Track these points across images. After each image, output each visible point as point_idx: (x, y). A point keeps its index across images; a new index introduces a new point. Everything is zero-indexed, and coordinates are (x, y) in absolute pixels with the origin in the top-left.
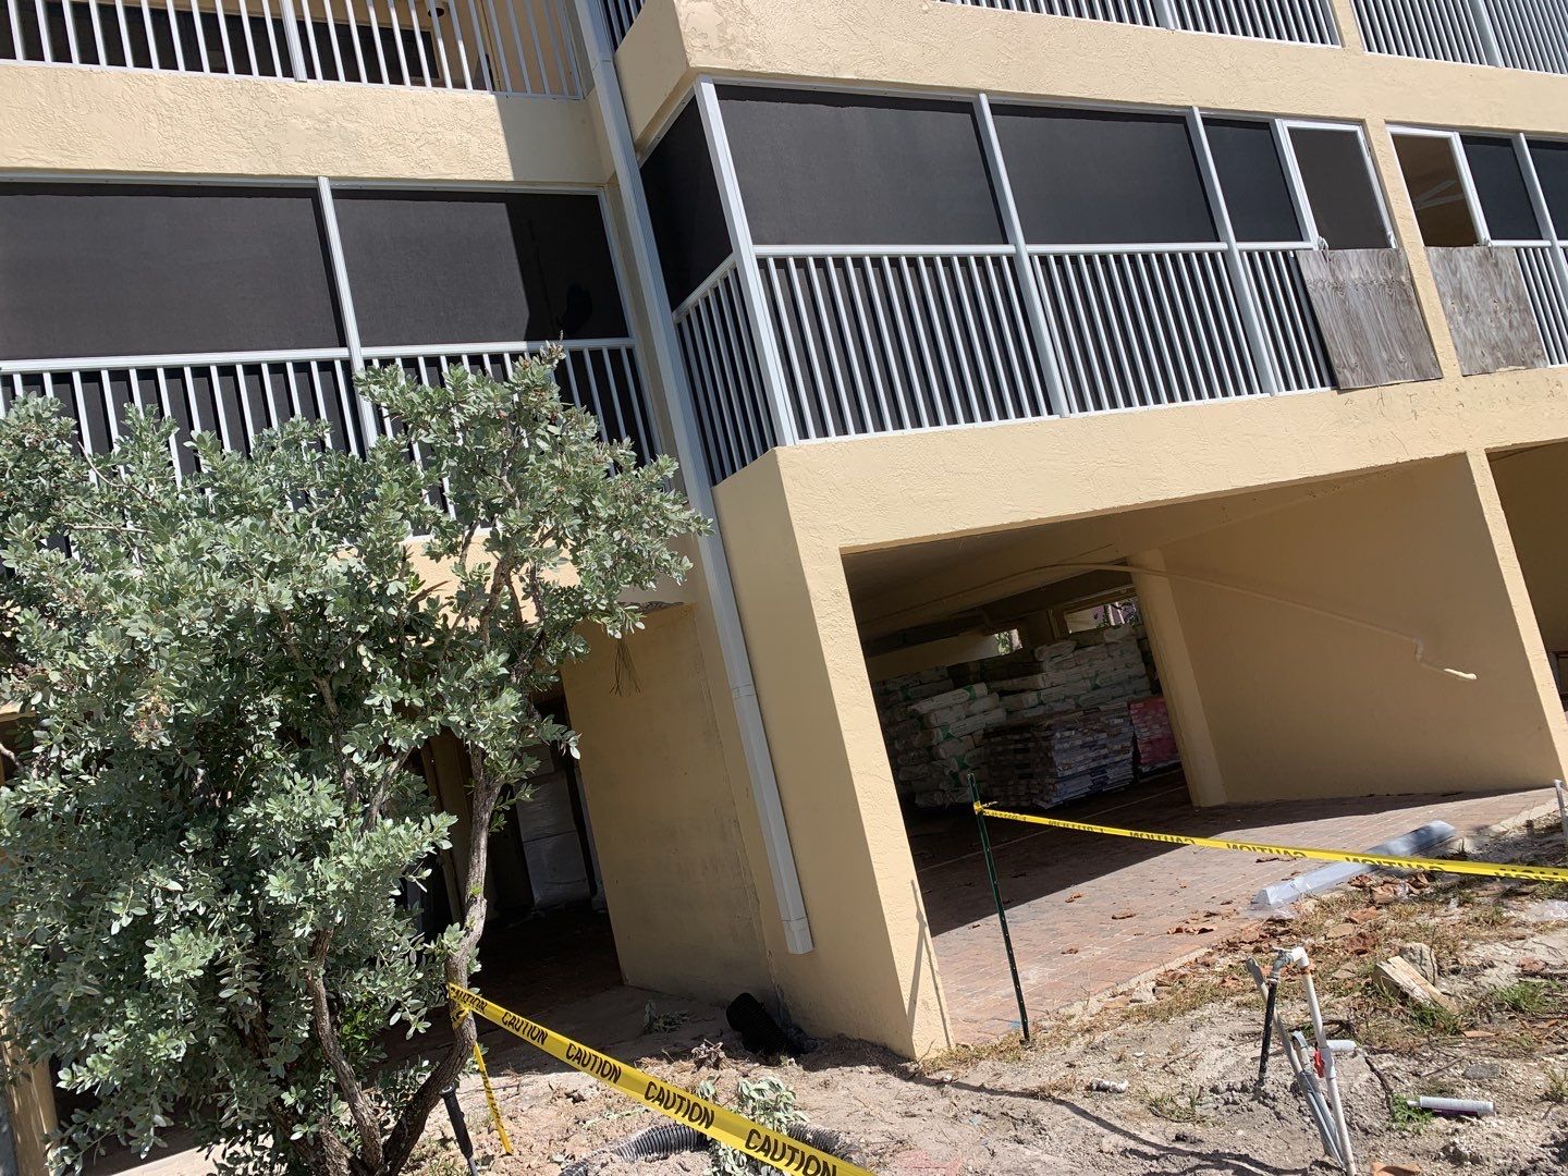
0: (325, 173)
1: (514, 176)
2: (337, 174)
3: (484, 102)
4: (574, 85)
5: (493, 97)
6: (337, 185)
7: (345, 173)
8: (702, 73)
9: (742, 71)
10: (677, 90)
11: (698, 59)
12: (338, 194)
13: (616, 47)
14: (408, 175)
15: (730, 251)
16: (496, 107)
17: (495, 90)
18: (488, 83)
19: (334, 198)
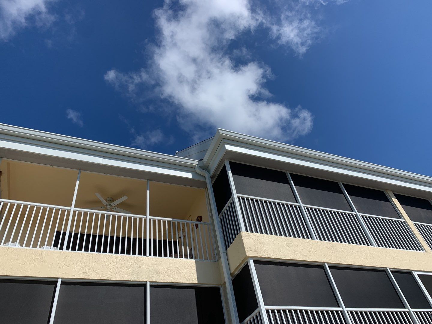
0: (149, 280)
1: (198, 282)
2: (152, 281)
3: (192, 262)
4: (216, 258)
5: (194, 260)
6: (152, 283)
7: (154, 281)
8: (250, 257)
9: (260, 257)
10: (243, 261)
11: (249, 254)
13: (227, 249)
14: (170, 281)
15: (258, 307)
16: (195, 263)
17: (195, 259)
18: (193, 257)
19: (150, 287)
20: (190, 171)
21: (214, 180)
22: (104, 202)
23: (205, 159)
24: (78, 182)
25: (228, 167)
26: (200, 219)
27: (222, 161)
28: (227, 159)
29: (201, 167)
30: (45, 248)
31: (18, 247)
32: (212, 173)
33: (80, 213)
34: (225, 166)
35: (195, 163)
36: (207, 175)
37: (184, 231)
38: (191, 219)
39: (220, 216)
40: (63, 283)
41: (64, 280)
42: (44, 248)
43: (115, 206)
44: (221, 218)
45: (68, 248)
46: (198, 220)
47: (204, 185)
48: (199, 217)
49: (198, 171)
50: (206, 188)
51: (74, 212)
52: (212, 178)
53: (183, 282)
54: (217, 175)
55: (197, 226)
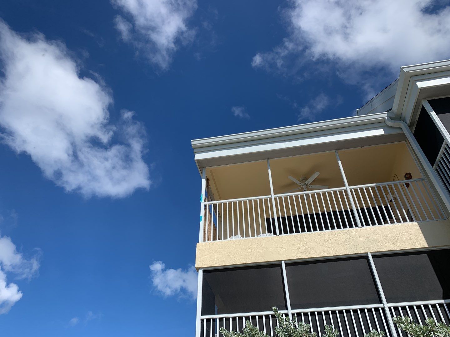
0: (370, 251)
1: (428, 245)
2: (373, 251)
3: (414, 225)
4: (444, 216)
5: (417, 223)
6: (373, 254)
7: (375, 251)
12: (373, 257)
14: (394, 249)
16: (418, 226)
17: (417, 221)
18: (414, 219)
19: (373, 258)
20: (380, 127)
21: (414, 128)
22: (298, 183)
23: (395, 108)
24: (269, 171)
25: (428, 107)
26: (408, 176)
27: (418, 103)
28: (424, 99)
29: (392, 119)
30: (262, 236)
31: (241, 239)
32: (408, 121)
33: (280, 199)
34: (423, 108)
35: (384, 115)
36: (402, 125)
37: (393, 193)
38: (397, 178)
39: (436, 167)
40: (287, 265)
41: (287, 262)
42: (260, 235)
43: (311, 184)
44: (437, 170)
45: (281, 233)
46: (407, 178)
47: (402, 137)
48: (407, 174)
49: (390, 123)
50: (406, 139)
51: (276, 199)
52: (410, 126)
53: (409, 248)
54: (416, 122)
55: (408, 185)
